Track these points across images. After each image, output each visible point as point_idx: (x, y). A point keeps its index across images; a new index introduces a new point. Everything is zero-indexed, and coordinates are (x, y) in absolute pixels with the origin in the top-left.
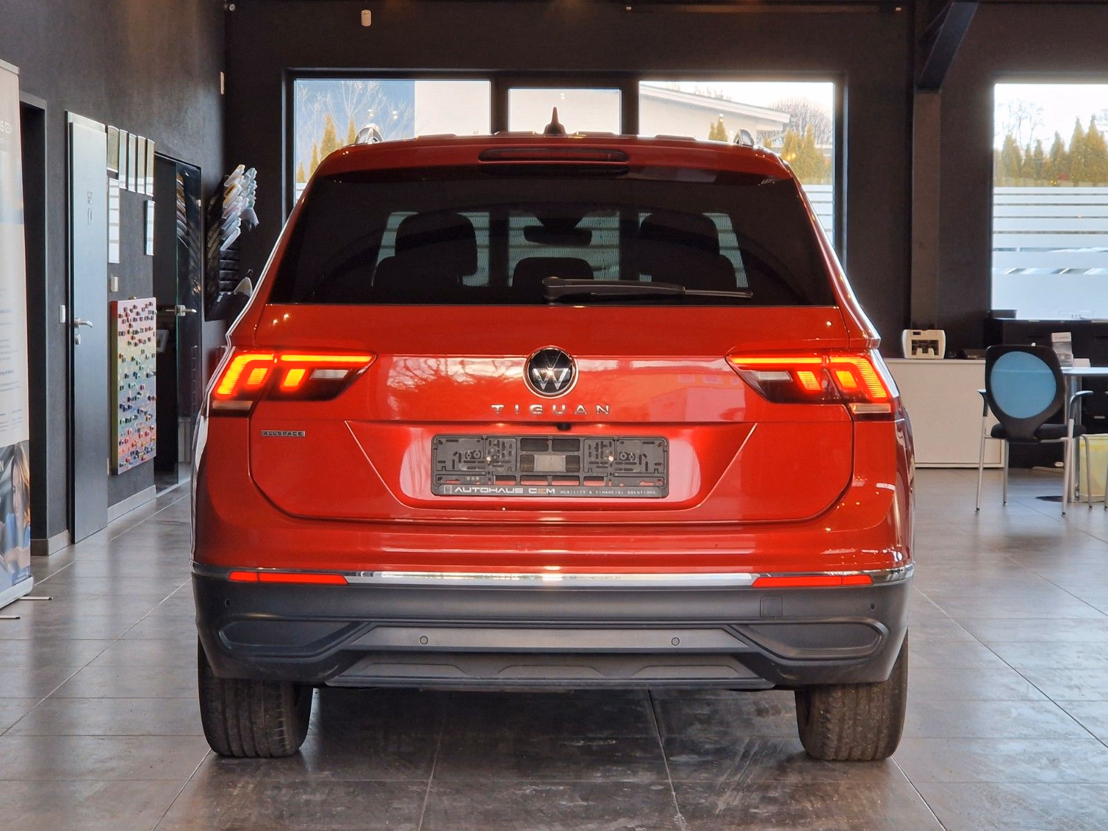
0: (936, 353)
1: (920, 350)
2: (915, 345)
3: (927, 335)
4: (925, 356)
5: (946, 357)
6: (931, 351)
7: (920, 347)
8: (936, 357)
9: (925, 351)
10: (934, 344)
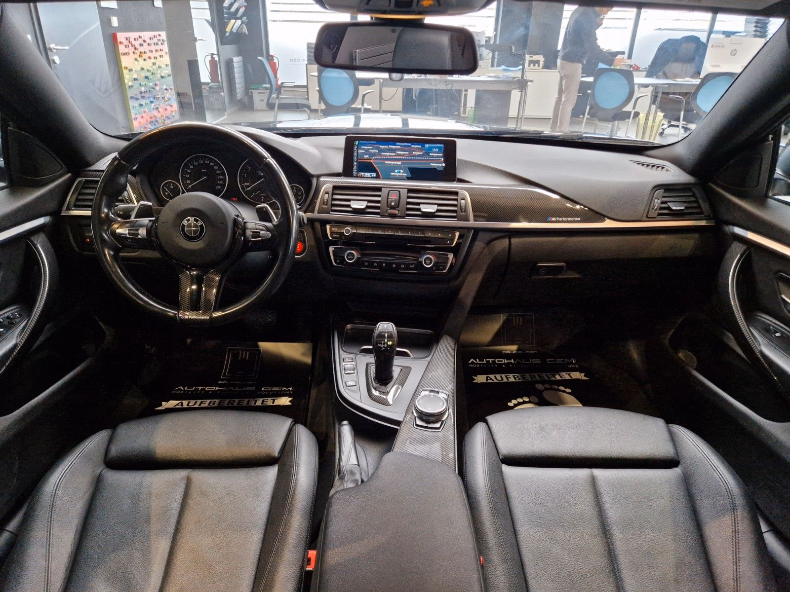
0: (539, 66)
1: (532, 65)
2: (531, 62)
3: (535, 58)
4: (534, 67)
5: (542, 69)
6: (537, 65)
7: (532, 63)
8: (539, 68)
9: (534, 65)
10: (538, 62)
